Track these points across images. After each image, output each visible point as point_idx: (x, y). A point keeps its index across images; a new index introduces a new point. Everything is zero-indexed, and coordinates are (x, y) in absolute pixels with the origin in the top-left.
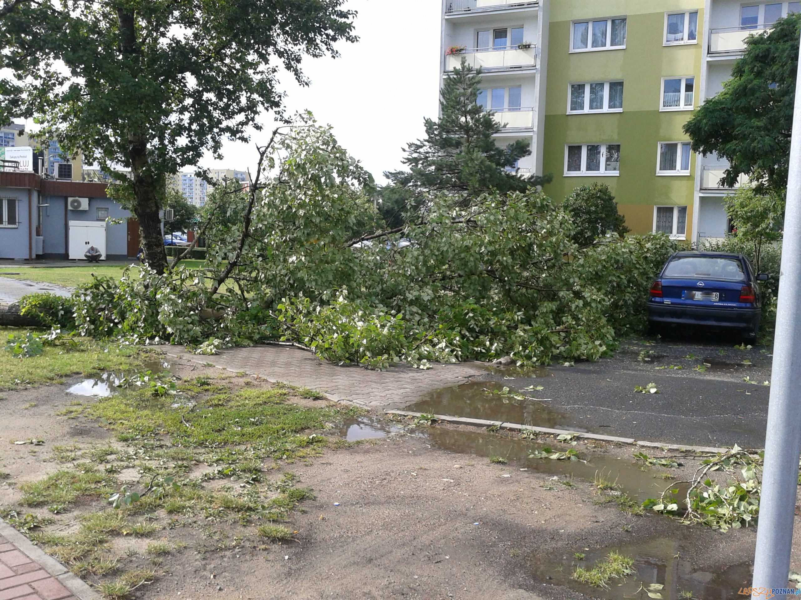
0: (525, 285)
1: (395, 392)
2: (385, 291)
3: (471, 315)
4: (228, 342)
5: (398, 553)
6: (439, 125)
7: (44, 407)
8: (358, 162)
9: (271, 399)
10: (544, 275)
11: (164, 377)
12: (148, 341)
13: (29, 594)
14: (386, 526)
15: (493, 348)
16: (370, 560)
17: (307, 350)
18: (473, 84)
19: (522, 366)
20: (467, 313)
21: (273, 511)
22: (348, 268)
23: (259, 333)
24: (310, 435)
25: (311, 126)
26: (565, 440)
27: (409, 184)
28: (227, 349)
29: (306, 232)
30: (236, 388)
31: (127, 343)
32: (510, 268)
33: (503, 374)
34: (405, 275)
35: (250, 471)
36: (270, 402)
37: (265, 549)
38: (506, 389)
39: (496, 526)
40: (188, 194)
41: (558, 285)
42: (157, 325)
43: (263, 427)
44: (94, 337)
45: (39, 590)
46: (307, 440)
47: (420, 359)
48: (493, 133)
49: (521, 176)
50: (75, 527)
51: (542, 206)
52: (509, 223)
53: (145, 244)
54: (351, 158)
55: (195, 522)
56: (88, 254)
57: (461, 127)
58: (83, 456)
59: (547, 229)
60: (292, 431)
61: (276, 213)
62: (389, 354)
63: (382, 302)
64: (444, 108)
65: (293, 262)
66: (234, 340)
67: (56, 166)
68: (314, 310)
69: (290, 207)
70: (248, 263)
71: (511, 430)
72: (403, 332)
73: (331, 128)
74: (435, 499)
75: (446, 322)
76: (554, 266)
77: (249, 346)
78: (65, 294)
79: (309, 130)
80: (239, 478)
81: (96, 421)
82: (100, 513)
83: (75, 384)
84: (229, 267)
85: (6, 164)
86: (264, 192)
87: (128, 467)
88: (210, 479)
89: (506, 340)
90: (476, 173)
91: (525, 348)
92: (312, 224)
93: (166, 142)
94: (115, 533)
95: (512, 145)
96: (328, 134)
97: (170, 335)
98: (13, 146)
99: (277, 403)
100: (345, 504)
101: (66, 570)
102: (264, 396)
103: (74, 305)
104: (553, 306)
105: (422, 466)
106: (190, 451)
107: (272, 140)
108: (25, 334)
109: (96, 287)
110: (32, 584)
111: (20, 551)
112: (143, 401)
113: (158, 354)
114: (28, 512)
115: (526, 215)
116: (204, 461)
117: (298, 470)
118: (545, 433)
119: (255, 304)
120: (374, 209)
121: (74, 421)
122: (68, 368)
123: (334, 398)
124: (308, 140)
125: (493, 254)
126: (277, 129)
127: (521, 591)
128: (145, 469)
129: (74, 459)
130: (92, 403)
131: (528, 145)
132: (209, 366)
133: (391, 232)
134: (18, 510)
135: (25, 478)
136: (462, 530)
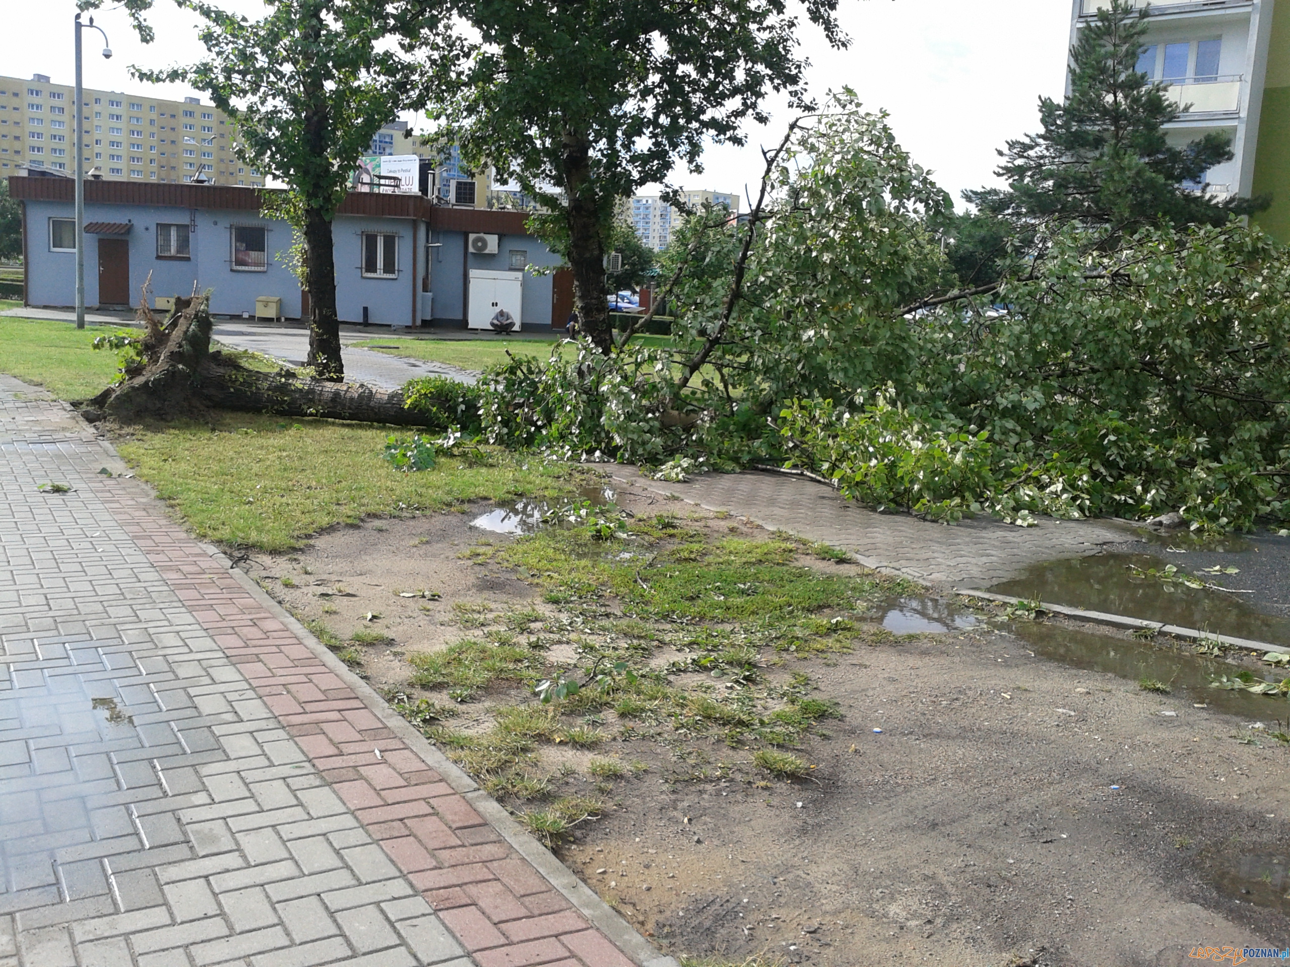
0: (1214, 391)
1: (974, 561)
2: (959, 392)
3: (1112, 438)
4: (702, 464)
5: (982, 820)
6: (1065, 110)
7: (439, 545)
8: (928, 173)
9: (769, 557)
10: (1248, 374)
11: (608, 511)
12: (584, 456)
13: (426, 815)
14: (959, 775)
15: (1149, 496)
16: (934, 826)
17: (824, 483)
18: (1132, 36)
19: (1200, 531)
20: (1105, 436)
21: (777, 729)
22: (900, 351)
23: (749, 452)
24: (833, 618)
25: (852, 113)
26: (1279, 662)
27: (1006, 212)
28: (700, 474)
29: (832, 290)
30: (716, 535)
31: (555, 457)
32: (1187, 359)
33: (1164, 543)
34: (995, 365)
35: (740, 664)
36: (767, 560)
37: (766, 788)
38: (1171, 568)
39: (1150, 795)
40: (641, 231)
41: (1275, 392)
42: (599, 433)
43: (757, 598)
44: (508, 446)
45: (440, 810)
46: (828, 626)
47: (1016, 509)
48: (1162, 123)
49: (1213, 197)
50: (487, 724)
51: (1255, 251)
52: (1190, 279)
53: (582, 308)
54: (916, 167)
55: (659, 734)
56: (495, 322)
57: (1105, 112)
58: (495, 621)
59: (1260, 291)
60: (803, 609)
61: (786, 260)
62: (963, 498)
63: (953, 410)
64: (1075, 78)
65: (809, 340)
66: (712, 461)
67: (453, 184)
68: (839, 418)
69: (808, 250)
70: (737, 339)
71: (1178, 637)
72: (989, 462)
73: (885, 115)
74: (1042, 739)
75: (1065, 448)
76: (1269, 357)
77: (733, 472)
78: (468, 380)
79: (848, 121)
80: (724, 673)
81: (514, 570)
82: (522, 707)
83: (481, 514)
84: (708, 345)
85: (382, 181)
86: (769, 224)
87: (560, 642)
88: (680, 670)
89: (1172, 485)
90: (1129, 191)
91: (1207, 500)
92: (842, 278)
93: (618, 146)
94: (544, 739)
95: (1198, 144)
96: (879, 126)
97: (618, 448)
98: (391, 154)
99: (778, 564)
100: (891, 733)
101: (476, 786)
102: (758, 550)
103: (480, 397)
104: (1263, 429)
105: (1020, 685)
106: (650, 625)
107: (787, 138)
108: (411, 436)
109: (512, 370)
110: (431, 801)
111: (412, 751)
112: (580, 545)
113: (600, 477)
114: (422, 697)
115: (1223, 267)
116: (670, 642)
117: (815, 671)
118: (1241, 648)
119: (746, 406)
120: (940, 254)
121: (482, 568)
122: (472, 490)
123: (870, 563)
124: (846, 136)
125: (1157, 333)
126: (797, 120)
127: (1195, 907)
128: (585, 647)
129: (483, 625)
130: (506, 544)
131: (1228, 143)
132: (675, 498)
133: (976, 293)
134: (408, 691)
135: (415, 648)
136: (1091, 796)
